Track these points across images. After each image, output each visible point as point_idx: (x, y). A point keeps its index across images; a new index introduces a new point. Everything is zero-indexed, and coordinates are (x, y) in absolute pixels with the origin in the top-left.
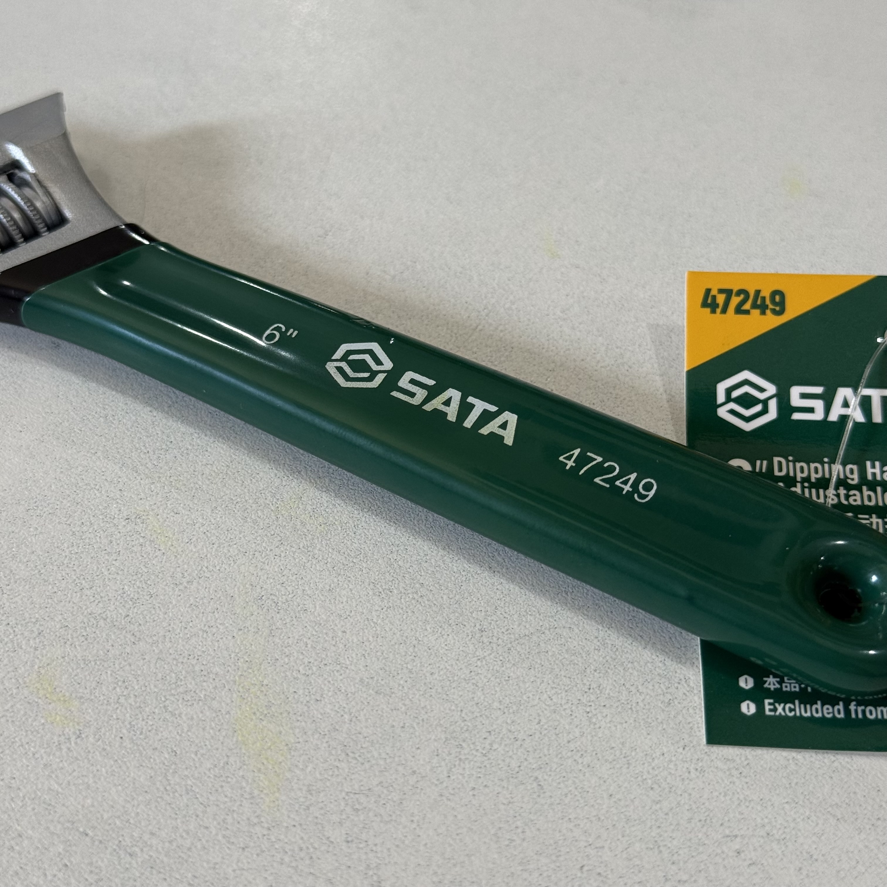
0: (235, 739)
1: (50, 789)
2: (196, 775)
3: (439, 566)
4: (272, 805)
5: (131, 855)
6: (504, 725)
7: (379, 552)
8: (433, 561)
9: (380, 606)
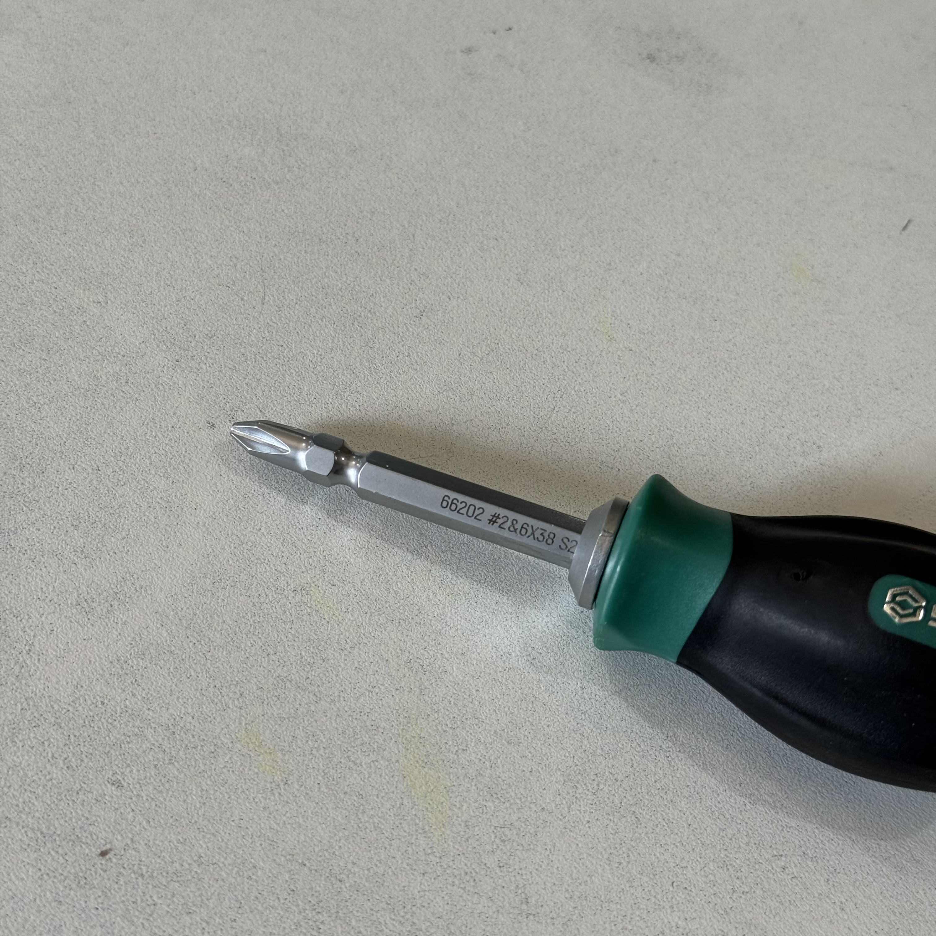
0: (405, 784)
1: (271, 828)
2: (380, 815)
3: (545, 632)
4: (440, 838)
5: (340, 881)
6: (607, 769)
7: (497, 620)
8: (540, 627)
9: (503, 668)
